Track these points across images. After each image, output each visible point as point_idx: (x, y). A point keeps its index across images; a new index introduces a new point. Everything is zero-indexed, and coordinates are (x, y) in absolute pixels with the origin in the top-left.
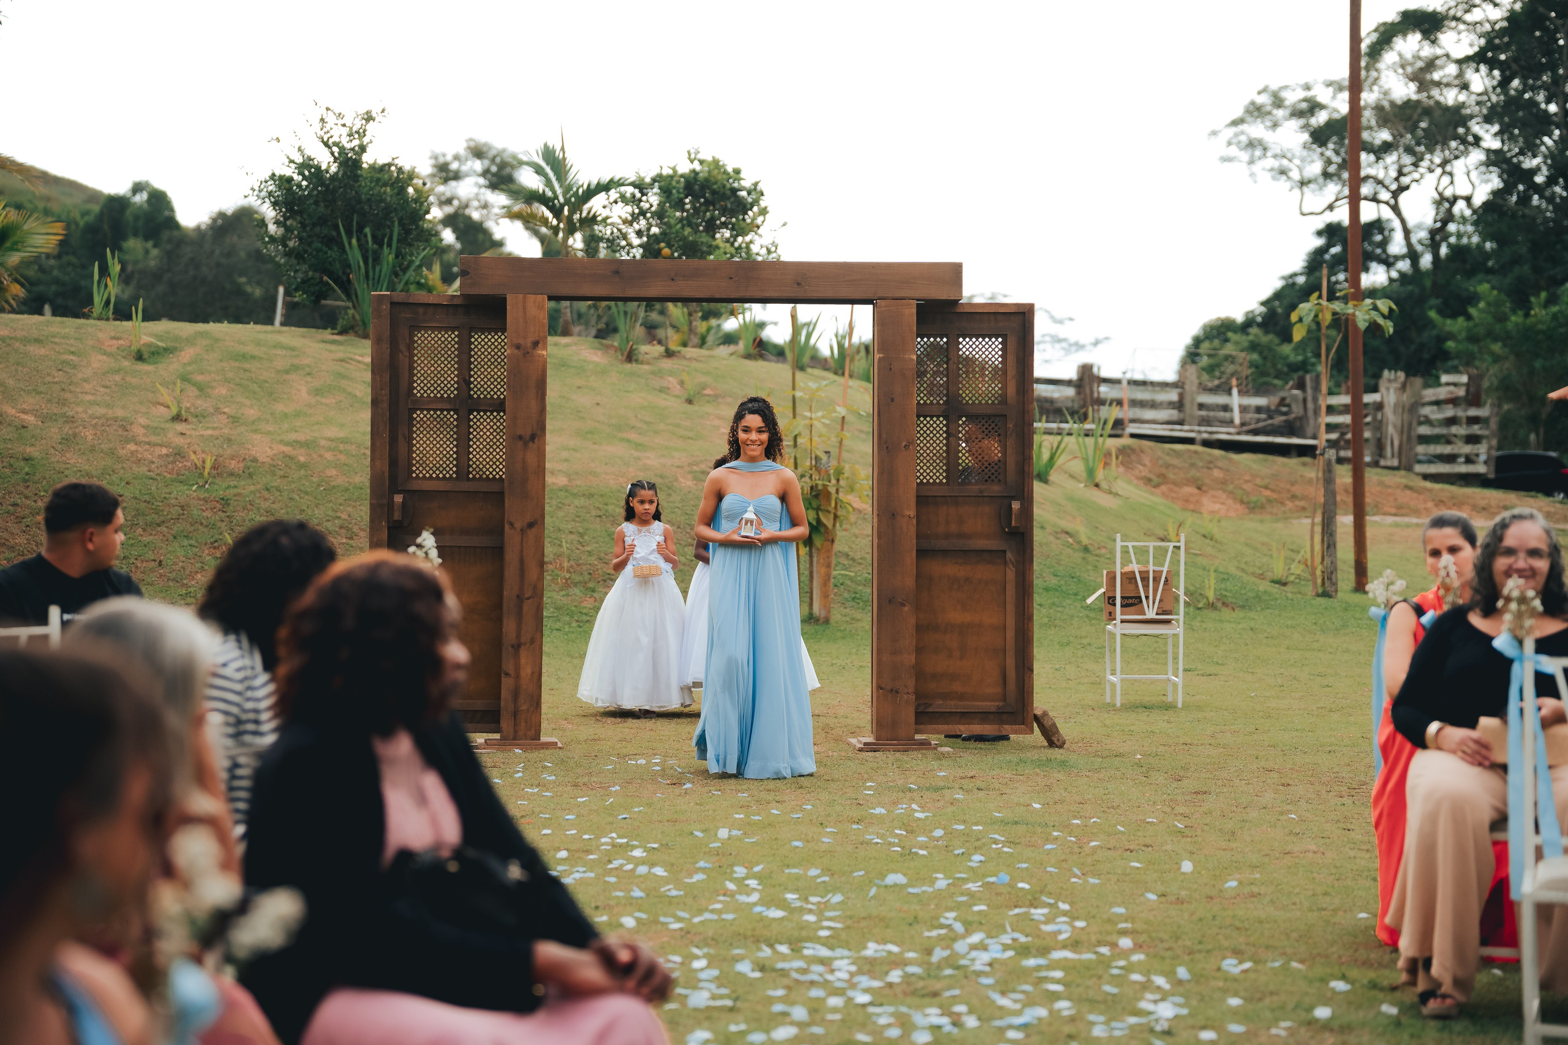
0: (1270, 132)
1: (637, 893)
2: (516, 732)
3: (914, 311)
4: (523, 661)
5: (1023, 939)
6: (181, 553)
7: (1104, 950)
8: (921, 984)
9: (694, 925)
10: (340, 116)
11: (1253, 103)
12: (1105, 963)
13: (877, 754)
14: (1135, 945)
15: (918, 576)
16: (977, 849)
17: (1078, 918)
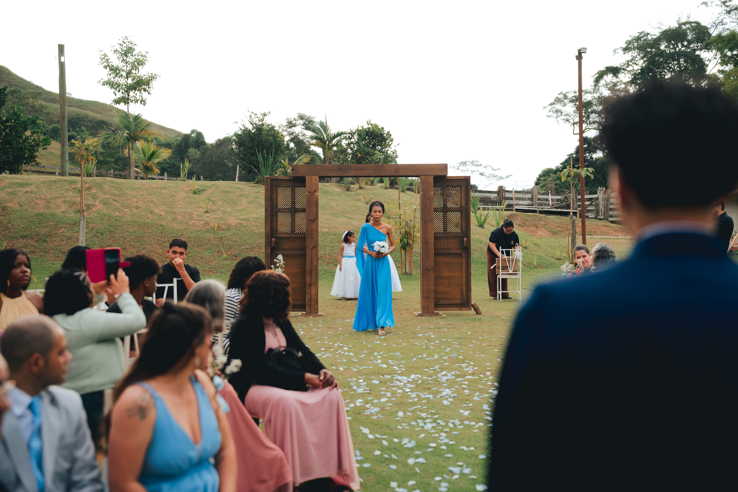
0: (563, 107)
1: (345, 360)
2: (310, 311)
3: (433, 179)
4: (312, 290)
5: (458, 373)
6: (208, 254)
7: (482, 376)
8: (426, 386)
9: (360, 370)
10: (256, 114)
11: (557, 98)
12: (481, 379)
13: (422, 317)
14: (491, 374)
15: (435, 262)
16: (449, 347)
17: (475, 367)
